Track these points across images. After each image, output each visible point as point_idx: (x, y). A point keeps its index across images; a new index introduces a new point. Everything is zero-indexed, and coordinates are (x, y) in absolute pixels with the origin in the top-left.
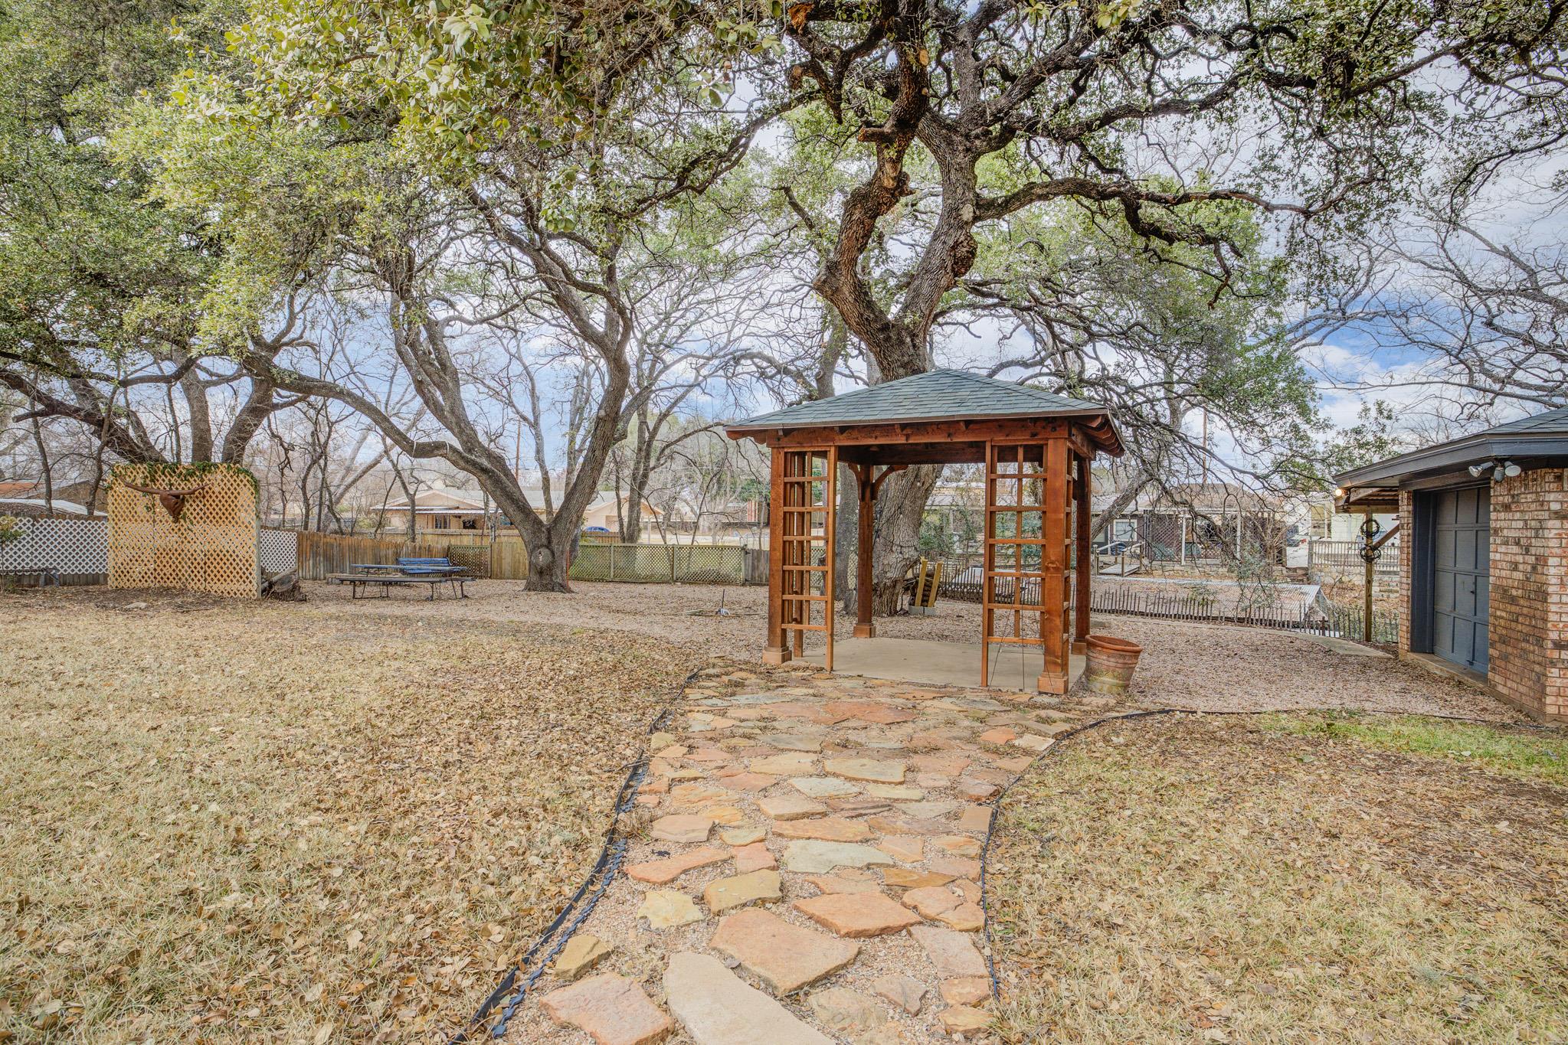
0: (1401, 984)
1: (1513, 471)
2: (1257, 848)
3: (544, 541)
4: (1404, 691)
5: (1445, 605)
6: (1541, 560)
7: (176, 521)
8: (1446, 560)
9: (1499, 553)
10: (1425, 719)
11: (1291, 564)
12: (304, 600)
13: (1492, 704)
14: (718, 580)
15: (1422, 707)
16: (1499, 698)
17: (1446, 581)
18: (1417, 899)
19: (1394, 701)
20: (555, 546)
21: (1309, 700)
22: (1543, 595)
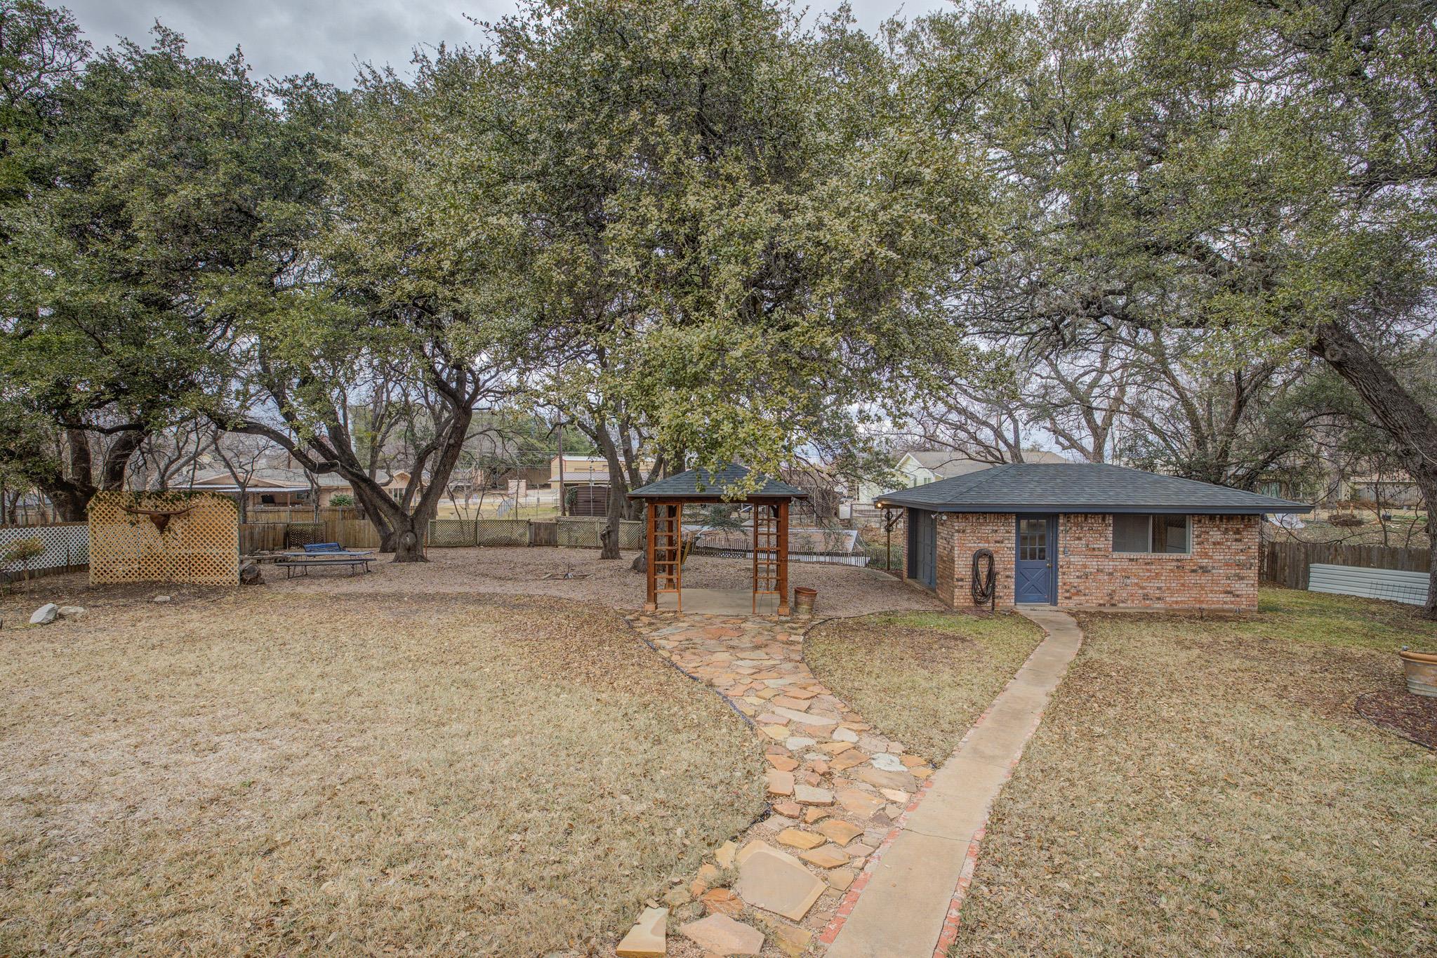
0: (925, 691)
1: (945, 518)
2: (883, 665)
3: (409, 527)
4: (909, 599)
5: (920, 558)
6: (953, 548)
7: (162, 532)
8: (920, 539)
9: (940, 542)
10: (917, 612)
11: (842, 517)
12: (263, 583)
13: (938, 603)
14: (510, 544)
15: (916, 607)
16: (940, 600)
17: (921, 546)
18: (926, 672)
19: (905, 605)
20: (417, 531)
21: (877, 608)
22: (953, 561)
